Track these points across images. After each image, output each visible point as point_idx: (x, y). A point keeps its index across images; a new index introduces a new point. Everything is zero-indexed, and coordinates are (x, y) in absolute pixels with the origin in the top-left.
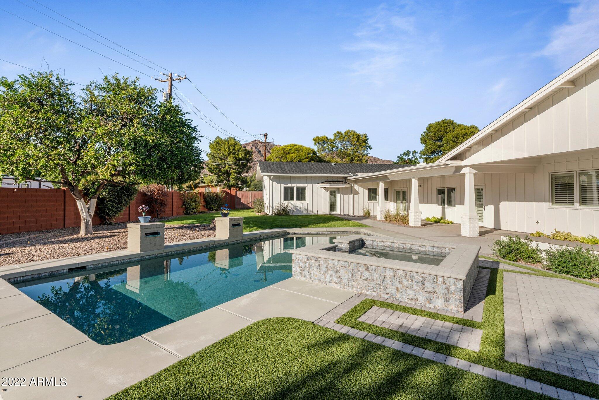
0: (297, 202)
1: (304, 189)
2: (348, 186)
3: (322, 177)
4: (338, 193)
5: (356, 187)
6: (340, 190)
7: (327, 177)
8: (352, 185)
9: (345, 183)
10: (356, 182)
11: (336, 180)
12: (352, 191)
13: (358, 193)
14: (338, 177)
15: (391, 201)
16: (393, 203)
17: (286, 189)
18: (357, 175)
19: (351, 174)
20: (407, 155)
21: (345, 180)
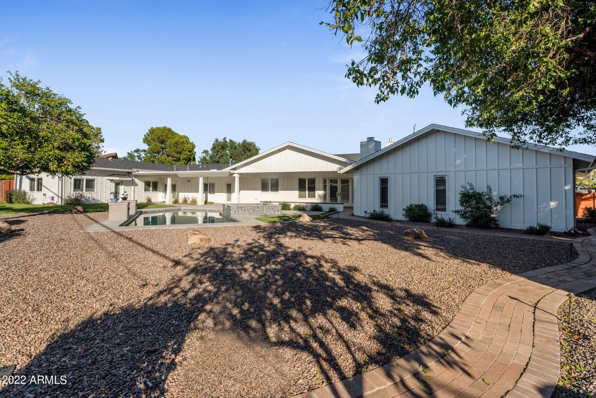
0: (87, 192)
1: (94, 180)
2: (130, 179)
3: (110, 171)
4: (122, 185)
5: (136, 180)
6: (124, 183)
7: (114, 171)
8: (134, 178)
9: (129, 177)
10: (136, 176)
11: (121, 174)
12: (133, 183)
13: (137, 185)
14: (122, 172)
15: (160, 192)
16: (162, 193)
17: (75, 180)
18: (138, 171)
19: (135, 170)
20: (137, 152)
21: (129, 174)
